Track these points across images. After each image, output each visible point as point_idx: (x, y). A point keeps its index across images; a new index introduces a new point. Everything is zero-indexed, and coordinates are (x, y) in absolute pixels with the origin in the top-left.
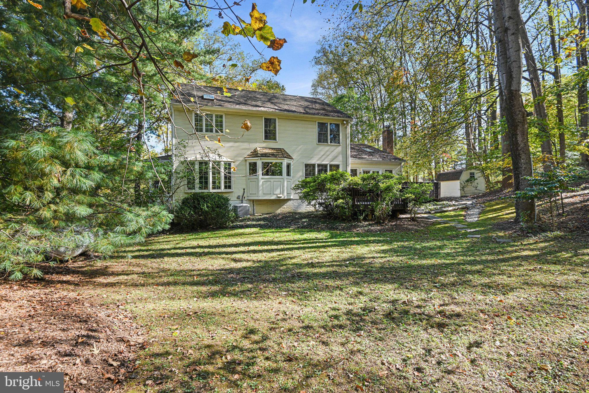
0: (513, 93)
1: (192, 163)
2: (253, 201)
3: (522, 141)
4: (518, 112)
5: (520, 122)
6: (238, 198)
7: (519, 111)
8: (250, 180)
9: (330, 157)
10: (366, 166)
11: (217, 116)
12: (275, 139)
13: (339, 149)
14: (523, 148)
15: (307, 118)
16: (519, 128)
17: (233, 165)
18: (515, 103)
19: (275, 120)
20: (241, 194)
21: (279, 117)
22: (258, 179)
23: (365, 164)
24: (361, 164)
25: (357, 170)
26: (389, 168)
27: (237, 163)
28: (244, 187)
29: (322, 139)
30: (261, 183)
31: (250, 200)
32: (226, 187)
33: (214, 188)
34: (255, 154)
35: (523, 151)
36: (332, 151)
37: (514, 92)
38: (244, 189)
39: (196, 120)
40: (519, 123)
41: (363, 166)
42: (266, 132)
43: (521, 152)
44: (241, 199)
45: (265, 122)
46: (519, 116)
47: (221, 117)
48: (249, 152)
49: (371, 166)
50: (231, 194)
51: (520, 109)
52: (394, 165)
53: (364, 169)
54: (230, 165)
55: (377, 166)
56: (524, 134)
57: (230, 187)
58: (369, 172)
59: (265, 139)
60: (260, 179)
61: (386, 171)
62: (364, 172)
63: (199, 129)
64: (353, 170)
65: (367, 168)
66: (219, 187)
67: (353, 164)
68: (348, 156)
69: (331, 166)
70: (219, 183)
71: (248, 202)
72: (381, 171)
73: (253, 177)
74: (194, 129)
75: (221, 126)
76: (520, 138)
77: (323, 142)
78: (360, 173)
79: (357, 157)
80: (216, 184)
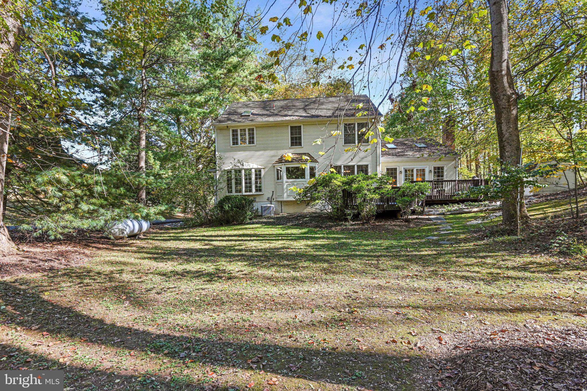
0: (494, 75)
1: (229, 172)
2: (281, 202)
3: (507, 131)
4: (502, 97)
5: (504, 108)
6: (268, 199)
7: (504, 95)
8: (278, 183)
9: (358, 158)
10: (407, 164)
11: (249, 130)
12: (301, 145)
14: (508, 139)
16: (503, 115)
17: (262, 171)
18: (498, 86)
19: (300, 127)
20: (270, 196)
21: (304, 124)
22: (282, 182)
23: (407, 162)
24: (402, 162)
25: (396, 169)
26: (438, 164)
27: (267, 169)
28: (273, 190)
29: (348, 140)
30: (285, 186)
31: (278, 201)
32: (257, 191)
33: (246, 192)
34: (281, 160)
35: (508, 143)
37: (496, 74)
38: (273, 192)
39: (233, 135)
40: (503, 110)
41: (404, 164)
42: (292, 139)
43: (506, 144)
44: (270, 200)
45: (291, 130)
46: (504, 101)
47: (253, 130)
48: (276, 159)
49: (415, 164)
50: (262, 196)
51: (504, 93)
52: (447, 160)
53: (405, 167)
54: (260, 171)
55: (423, 163)
56: (509, 122)
57: (260, 190)
58: (412, 170)
59: (292, 145)
60: (284, 182)
61: (435, 168)
62: (406, 171)
63: (235, 143)
64: (392, 169)
65: (409, 166)
66: (251, 191)
67: (391, 162)
68: (378, 155)
69: (358, 166)
70: (251, 187)
71: (276, 203)
72: (428, 168)
73: (279, 181)
74: (231, 143)
75: (253, 138)
76: (504, 127)
77: (349, 143)
78: (401, 172)
79: (397, 155)
80: (249, 188)
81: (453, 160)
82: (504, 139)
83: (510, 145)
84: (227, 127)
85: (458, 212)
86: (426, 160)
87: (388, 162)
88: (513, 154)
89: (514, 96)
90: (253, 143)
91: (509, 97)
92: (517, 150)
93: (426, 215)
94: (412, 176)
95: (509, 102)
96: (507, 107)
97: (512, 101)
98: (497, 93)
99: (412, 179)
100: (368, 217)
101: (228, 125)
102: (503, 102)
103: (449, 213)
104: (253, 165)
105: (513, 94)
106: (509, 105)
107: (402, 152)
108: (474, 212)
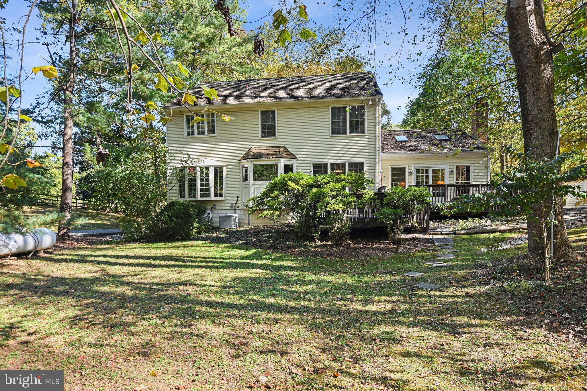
1: (182, 170)
3: (534, 104)
4: (526, 49)
5: (530, 68)
6: (231, 207)
7: (529, 46)
8: (244, 186)
9: (351, 153)
10: (420, 162)
11: (208, 115)
12: (274, 135)
13: (364, 140)
14: (536, 117)
15: (317, 103)
16: (528, 78)
17: (224, 169)
19: (274, 111)
20: (234, 202)
21: (279, 107)
22: (249, 185)
23: (419, 159)
24: (412, 159)
25: (405, 168)
26: (463, 163)
27: (230, 168)
28: (239, 195)
29: (337, 129)
30: (251, 190)
31: (244, 210)
32: (216, 195)
33: (201, 196)
34: (248, 156)
35: (536, 124)
36: (354, 145)
38: (238, 197)
39: (188, 123)
40: (528, 70)
41: (416, 162)
42: (263, 127)
43: (533, 126)
44: (234, 208)
45: (262, 116)
47: (213, 115)
48: (243, 154)
49: (431, 162)
50: (223, 202)
51: (530, 42)
52: (475, 158)
53: (416, 166)
54: (221, 169)
55: (442, 161)
56: (537, 91)
57: (221, 195)
58: (427, 171)
59: (262, 137)
60: (251, 184)
61: (457, 168)
62: (418, 171)
63: (190, 133)
64: (399, 169)
65: (422, 166)
66: (208, 195)
67: (398, 160)
68: (377, 150)
69: (350, 164)
70: (208, 190)
71: (242, 212)
72: (448, 168)
73: (246, 183)
74: (186, 133)
75: (213, 127)
76: (530, 99)
77: (339, 133)
78: (411, 173)
79: (407, 150)
80: (205, 192)
81: (484, 158)
82: (530, 119)
83: (540, 128)
84: (181, 112)
85: (476, 230)
86: (446, 156)
87: (394, 160)
88: (544, 142)
89: (545, 47)
90: (213, 132)
91: (538, 49)
92: (550, 135)
93: (430, 234)
94: (427, 177)
95: (537, 56)
96: (534, 65)
97: (542, 55)
98: (518, 43)
99: (427, 182)
100: (338, 235)
101: (182, 110)
102: (529, 58)
103: (463, 232)
104: (211, 162)
105: (544, 43)
106: (538, 63)
107: (415, 146)
108: (500, 231)
